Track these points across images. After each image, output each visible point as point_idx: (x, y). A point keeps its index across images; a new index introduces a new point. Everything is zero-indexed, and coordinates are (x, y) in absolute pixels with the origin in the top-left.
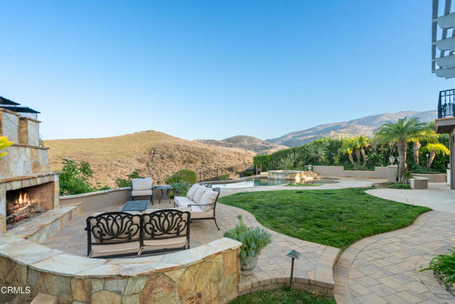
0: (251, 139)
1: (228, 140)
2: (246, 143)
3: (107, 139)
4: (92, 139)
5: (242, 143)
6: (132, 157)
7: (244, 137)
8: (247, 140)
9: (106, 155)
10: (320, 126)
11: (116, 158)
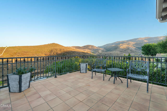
0: (92, 46)
1: (84, 46)
2: (90, 47)
3: (37, 46)
4: (31, 46)
5: (89, 48)
6: (43, 53)
7: (90, 45)
8: (91, 47)
9: (33, 53)
10: (117, 42)
11: (37, 54)
